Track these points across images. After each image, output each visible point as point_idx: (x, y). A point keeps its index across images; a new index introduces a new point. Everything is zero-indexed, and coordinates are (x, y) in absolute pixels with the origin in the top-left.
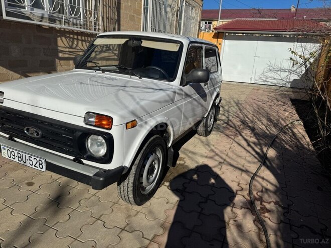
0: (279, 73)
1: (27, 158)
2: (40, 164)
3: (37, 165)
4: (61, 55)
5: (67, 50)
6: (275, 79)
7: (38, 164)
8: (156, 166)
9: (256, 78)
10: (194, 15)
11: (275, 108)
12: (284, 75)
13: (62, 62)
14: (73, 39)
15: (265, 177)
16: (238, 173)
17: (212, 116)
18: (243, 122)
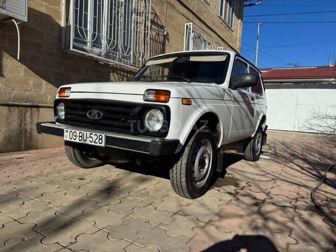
0: (325, 120)
1: (88, 136)
2: (100, 139)
3: (97, 141)
6: (321, 126)
7: (98, 139)
8: (207, 161)
9: (300, 126)
11: (326, 148)
14: (124, 76)
15: (328, 191)
16: (294, 187)
17: (259, 140)
18: (293, 155)
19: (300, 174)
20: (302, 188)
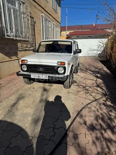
0: (93, 51)
1: (41, 76)
3: (45, 78)
4: (19, 49)
5: (21, 47)
6: (92, 54)
9: (85, 54)
10: (58, 30)
11: (95, 64)
12: (95, 52)
13: (20, 52)
14: (22, 43)
15: (99, 81)
18: (86, 69)
19: (91, 76)
20: (93, 81)
